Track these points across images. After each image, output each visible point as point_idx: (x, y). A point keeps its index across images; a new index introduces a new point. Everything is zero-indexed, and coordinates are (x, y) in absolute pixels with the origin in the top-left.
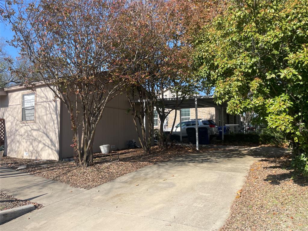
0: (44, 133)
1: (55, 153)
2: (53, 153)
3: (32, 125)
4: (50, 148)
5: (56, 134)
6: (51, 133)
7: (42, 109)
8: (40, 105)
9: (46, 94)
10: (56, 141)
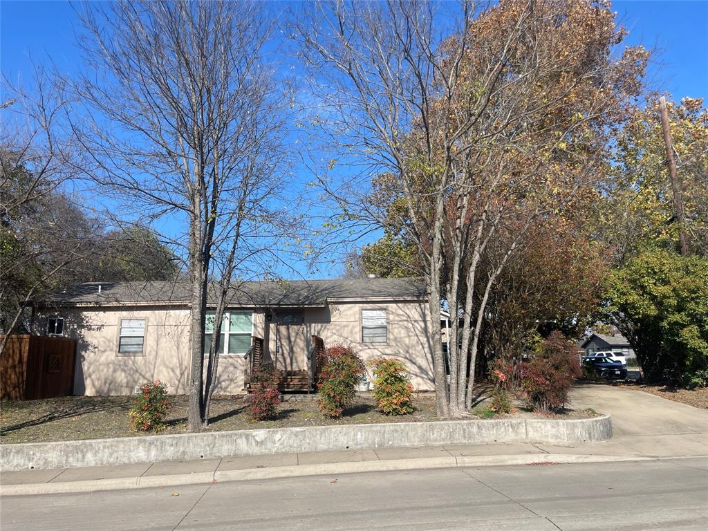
0: (407, 359)
1: (429, 381)
2: (426, 383)
3: (382, 349)
4: (419, 376)
5: (427, 359)
6: (418, 359)
7: (400, 329)
8: (397, 324)
9: (408, 312)
10: (428, 368)
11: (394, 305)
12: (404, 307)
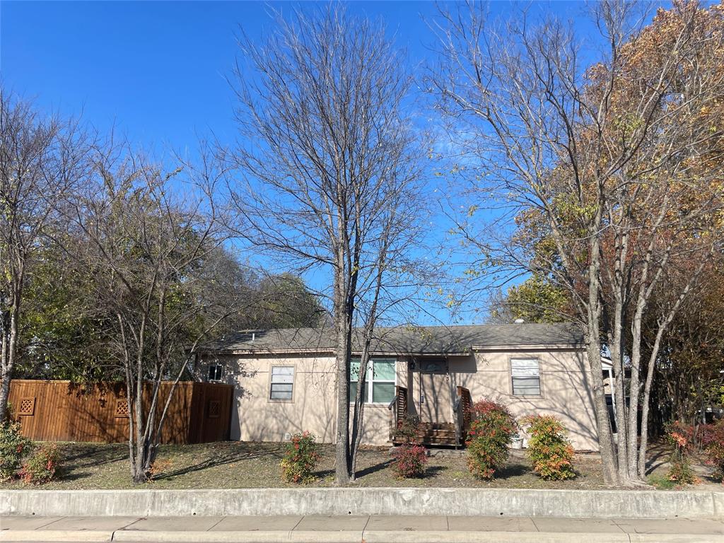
0: (565, 414)
1: (592, 441)
2: (589, 442)
3: (535, 402)
4: (580, 434)
5: (589, 415)
6: (577, 414)
7: (555, 380)
8: (552, 375)
9: (563, 361)
10: (591, 425)
11: (547, 354)
12: (558, 356)
